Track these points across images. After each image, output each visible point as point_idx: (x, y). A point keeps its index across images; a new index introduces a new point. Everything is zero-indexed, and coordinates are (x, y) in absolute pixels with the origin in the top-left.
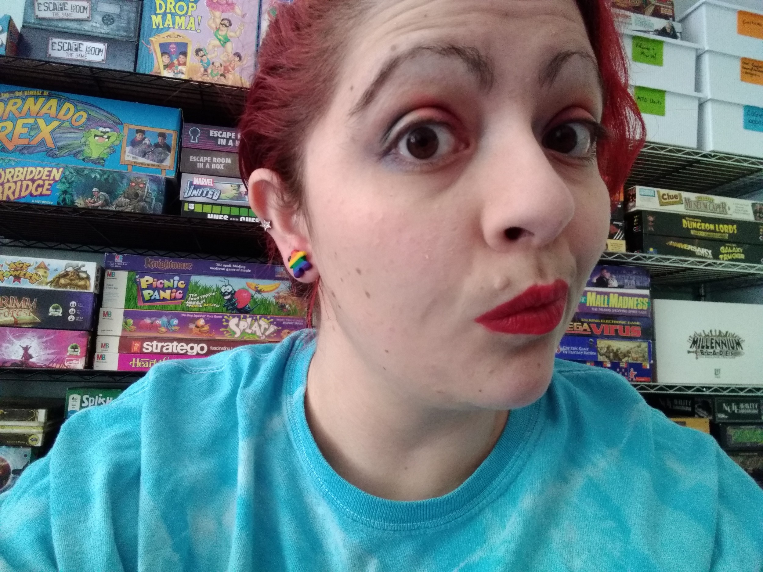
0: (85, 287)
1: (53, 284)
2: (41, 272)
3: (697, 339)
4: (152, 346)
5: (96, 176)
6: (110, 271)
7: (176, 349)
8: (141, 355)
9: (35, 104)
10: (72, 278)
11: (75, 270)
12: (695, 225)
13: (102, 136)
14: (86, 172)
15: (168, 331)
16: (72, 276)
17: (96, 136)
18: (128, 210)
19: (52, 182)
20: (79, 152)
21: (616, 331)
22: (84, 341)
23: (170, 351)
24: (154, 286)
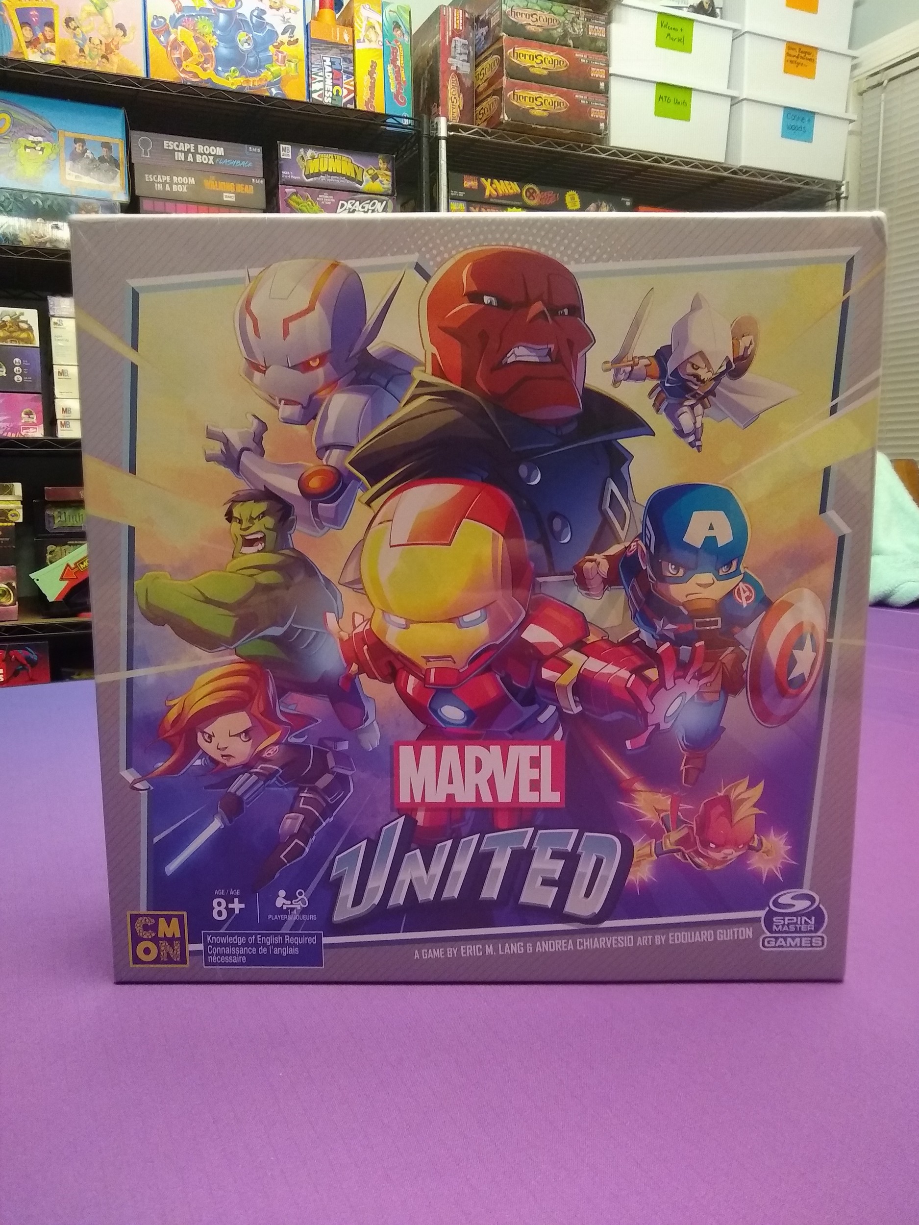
0: (29, 340)
6: (56, 319)
10: (11, 329)
11: (14, 319)
13: (35, 148)
14: (24, 197)
16: (10, 327)
17: (26, 147)
22: (39, 405)
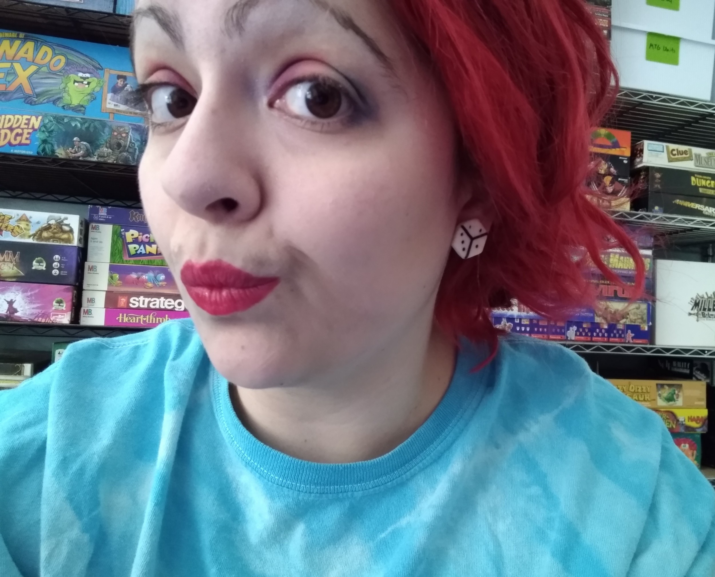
0: (69, 240)
1: (36, 237)
2: (23, 225)
3: (700, 300)
4: (139, 302)
5: (76, 125)
6: (94, 224)
7: (164, 305)
8: (128, 309)
9: (11, 47)
11: (58, 223)
12: (703, 183)
13: (82, 82)
14: (66, 120)
15: (155, 286)
16: (55, 229)
18: (110, 161)
19: (31, 131)
20: (59, 99)
21: (615, 292)
23: (157, 307)
24: (140, 240)
